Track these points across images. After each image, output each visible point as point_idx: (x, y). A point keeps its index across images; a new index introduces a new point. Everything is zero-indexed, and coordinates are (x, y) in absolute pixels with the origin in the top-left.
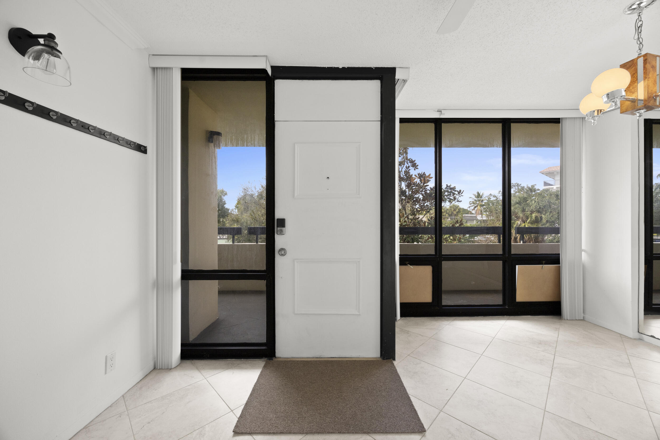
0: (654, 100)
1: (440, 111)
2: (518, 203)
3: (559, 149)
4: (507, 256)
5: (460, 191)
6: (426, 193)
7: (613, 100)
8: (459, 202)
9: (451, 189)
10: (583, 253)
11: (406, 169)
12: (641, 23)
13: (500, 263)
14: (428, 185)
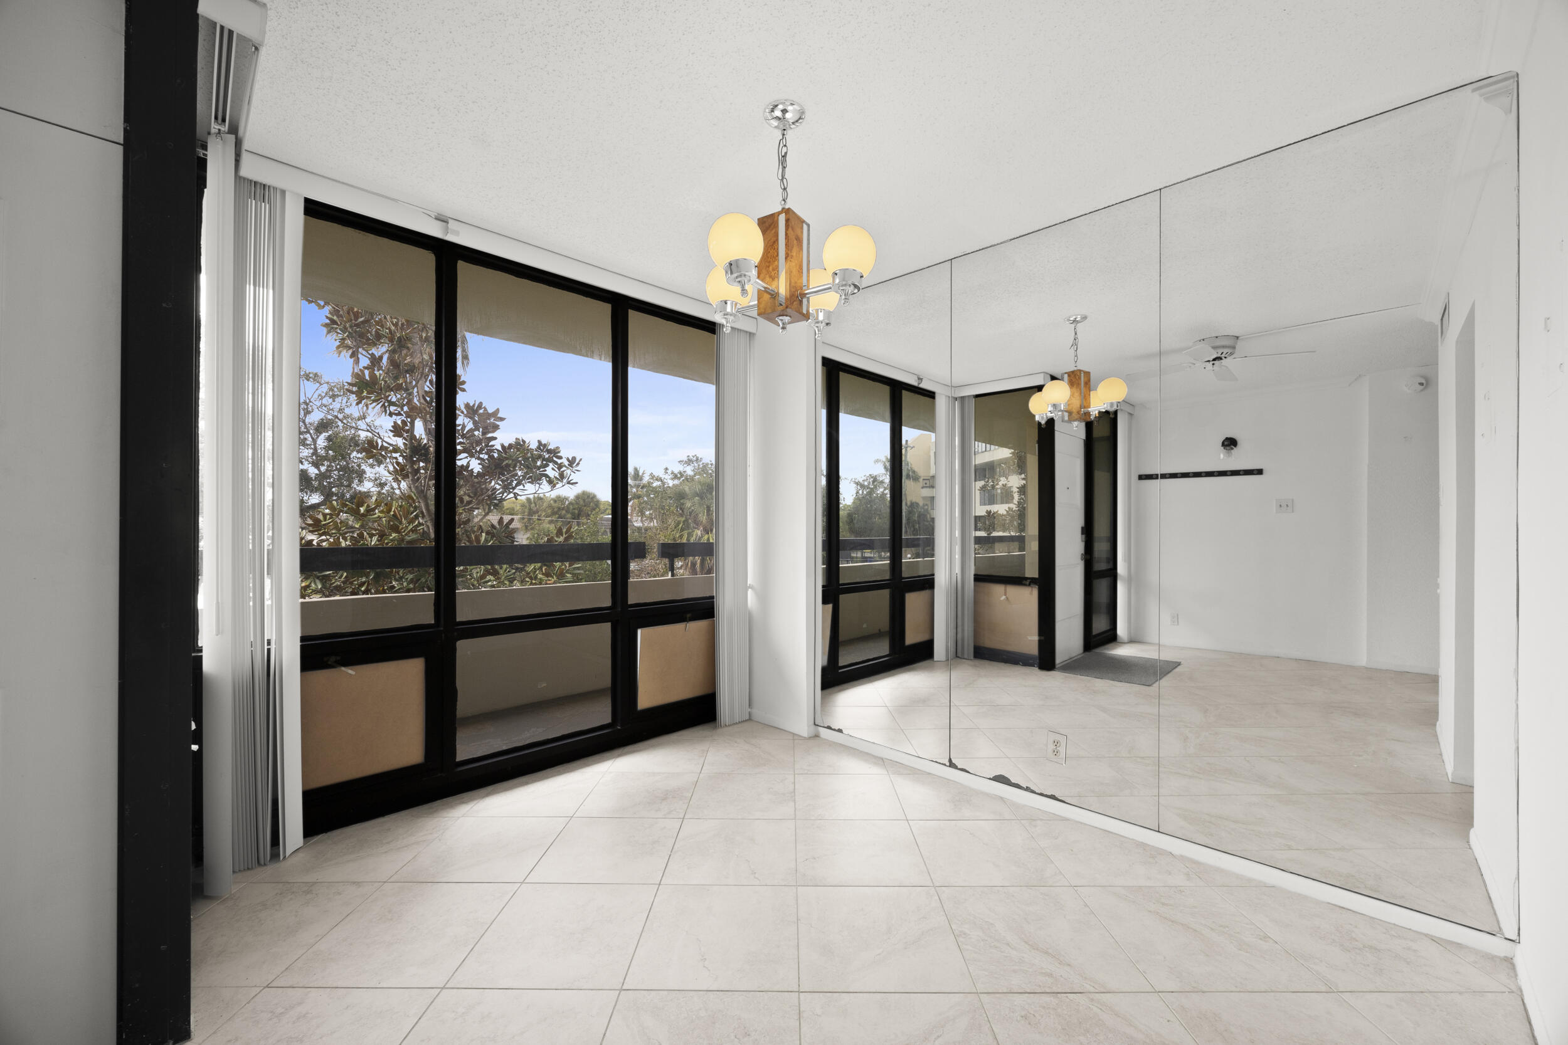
0: (799, 302)
1: (442, 219)
2: (698, 495)
3: (713, 388)
4: (620, 610)
5: (574, 459)
6: (491, 457)
7: (739, 279)
8: (572, 484)
9: (549, 451)
10: (750, 592)
11: (430, 386)
12: (784, 150)
13: (606, 628)
14: (495, 438)
